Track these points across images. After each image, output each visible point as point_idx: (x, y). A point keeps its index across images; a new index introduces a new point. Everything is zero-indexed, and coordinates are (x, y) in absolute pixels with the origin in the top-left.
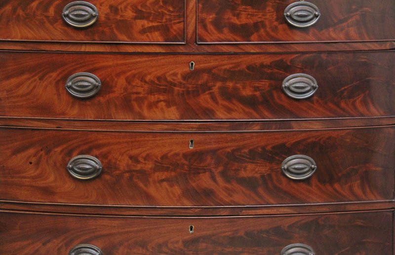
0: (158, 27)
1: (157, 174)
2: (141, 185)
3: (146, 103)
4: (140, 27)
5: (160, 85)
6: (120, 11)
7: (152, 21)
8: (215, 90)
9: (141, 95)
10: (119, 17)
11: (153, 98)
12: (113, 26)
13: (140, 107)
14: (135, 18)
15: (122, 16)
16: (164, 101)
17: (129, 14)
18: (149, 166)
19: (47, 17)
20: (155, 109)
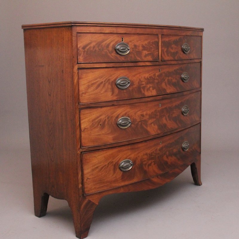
0: (150, 53)
1: (150, 121)
2: (145, 127)
3: (146, 89)
4: (144, 54)
5: (150, 80)
6: (137, 47)
7: (148, 51)
8: (166, 80)
9: (144, 85)
10: (137, 50)
11: (148, 86)
12: (135, 54)
13: (144, 91)
14: (143, 50)
15: (138, 49)
16: (152, 87)
17: (141, 48)
18: (148, 117)
19: (108, 50)
20: (149, 91)
